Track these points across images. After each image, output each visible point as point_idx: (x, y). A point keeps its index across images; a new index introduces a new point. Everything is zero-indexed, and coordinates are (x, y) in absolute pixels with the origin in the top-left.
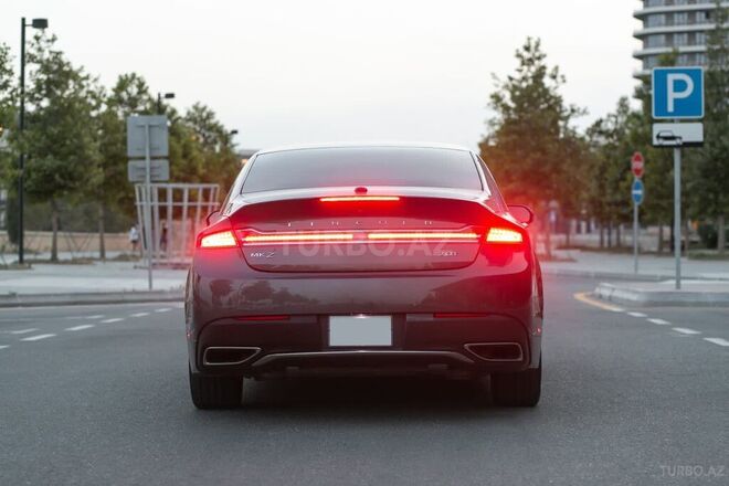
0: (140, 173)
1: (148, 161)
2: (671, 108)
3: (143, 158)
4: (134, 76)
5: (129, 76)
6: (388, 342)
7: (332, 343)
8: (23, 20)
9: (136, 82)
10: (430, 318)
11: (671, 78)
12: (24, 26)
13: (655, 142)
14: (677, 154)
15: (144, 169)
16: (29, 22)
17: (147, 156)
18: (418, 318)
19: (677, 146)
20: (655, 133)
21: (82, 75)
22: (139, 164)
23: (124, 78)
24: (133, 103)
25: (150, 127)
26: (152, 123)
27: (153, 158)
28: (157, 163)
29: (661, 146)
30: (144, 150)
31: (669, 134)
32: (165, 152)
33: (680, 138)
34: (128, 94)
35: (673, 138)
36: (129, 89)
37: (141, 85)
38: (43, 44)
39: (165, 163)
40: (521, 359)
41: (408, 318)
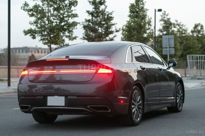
0: (166, 52)
1: (168, 49)
3: (167, 48)
4: (199, 24)
5: (198, 24)
6: (64, 105)
7: (48, 104)
8: (155, 10)
9: (200, 26)
10: (75, 97)
12: (155, 11)
15: (167, 51)
16: (157, 10)
17: (168, 47)
18: (71, 97)
21: (181, 24)
22: (166, 49)
23: (196, 24)
24: (199, 32)
25: (169, 39)
26: (170, 37)
27: (170, 48)
28: (171, 49)
30: (167, 45)
32: (173, 46)
34: (197, 29)
36: (198, 28)
37: (202, 26)
38: (165, 16)
39: (173, 49)
40: (110, 111)
41: (69, 97)
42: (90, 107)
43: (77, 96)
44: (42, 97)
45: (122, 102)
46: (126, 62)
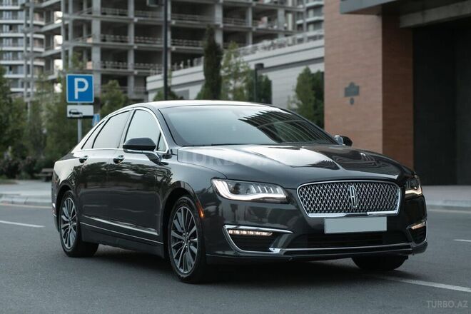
2: (76, 97)
11: (77, 80)
13: (69, 115)
14: (79, 122)
19: (80, 118)
20: (68, 110)
29: (71, 118)
31: (75, 111)
33: (81, 113)
35: (78, 113)
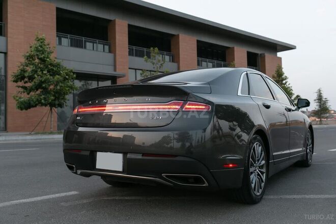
18: (133, 156)
40: (206, 184)
41: (129, 156)
42: (166, 176)
43: (143, 155)
44: (87, 153)
45: (231, 165)
46: (239, 94)
